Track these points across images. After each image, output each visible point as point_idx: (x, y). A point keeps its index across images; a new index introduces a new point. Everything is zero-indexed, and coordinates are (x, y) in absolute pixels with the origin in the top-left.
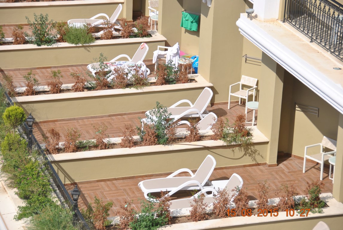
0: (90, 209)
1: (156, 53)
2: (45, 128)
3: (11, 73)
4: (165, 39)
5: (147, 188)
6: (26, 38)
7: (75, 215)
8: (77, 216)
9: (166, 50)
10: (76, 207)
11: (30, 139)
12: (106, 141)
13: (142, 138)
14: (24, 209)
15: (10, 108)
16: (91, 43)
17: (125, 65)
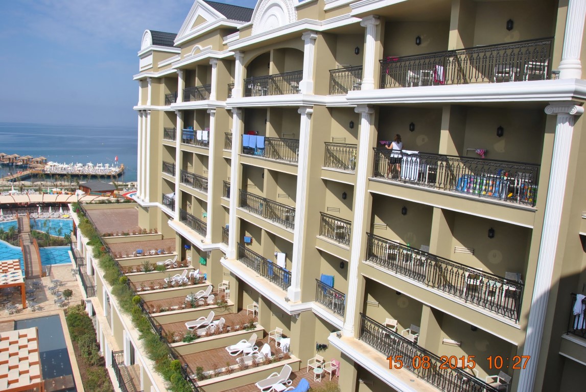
0: (166, 335)
1: (190, 273)
2: (148, 304)
3: (136, 283)
4: (194, 268)
5: (188, 325)
6: (141, 270)
7: (161, 337)
8: (162, 338)
9: (194, 272)
10: (161, 334)
11: (143, 308)
12: (172, 308)
13: (186, 306)
14: (142, 335)
15: (136, 297)
16: (165, 270)
17: (178, 278)
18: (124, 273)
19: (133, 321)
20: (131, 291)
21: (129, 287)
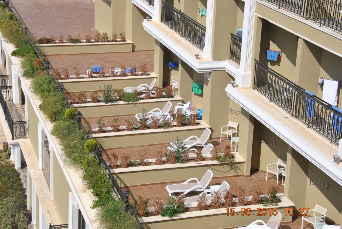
0: (136, 202)
1: (177, 108)
2: (109, 153)
3: (90, 120)
4: (182, 99)
5: (171, 190)
6: (99, 99)
7: (127, 206)
8: (128, 207)
9: (183, 105)
10: (127, 201)
11: (100, 159)
12: (145, 161)
13: (168, 159)
15: (89, 140)
16: (137, 101)
17: (158, 115)
18: (71, 103)
19: (85, 178)
20: (82, 131)
21: (80, 126)
